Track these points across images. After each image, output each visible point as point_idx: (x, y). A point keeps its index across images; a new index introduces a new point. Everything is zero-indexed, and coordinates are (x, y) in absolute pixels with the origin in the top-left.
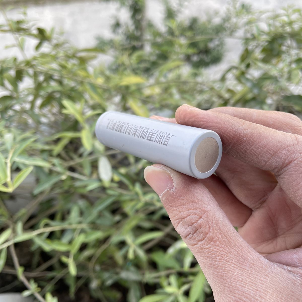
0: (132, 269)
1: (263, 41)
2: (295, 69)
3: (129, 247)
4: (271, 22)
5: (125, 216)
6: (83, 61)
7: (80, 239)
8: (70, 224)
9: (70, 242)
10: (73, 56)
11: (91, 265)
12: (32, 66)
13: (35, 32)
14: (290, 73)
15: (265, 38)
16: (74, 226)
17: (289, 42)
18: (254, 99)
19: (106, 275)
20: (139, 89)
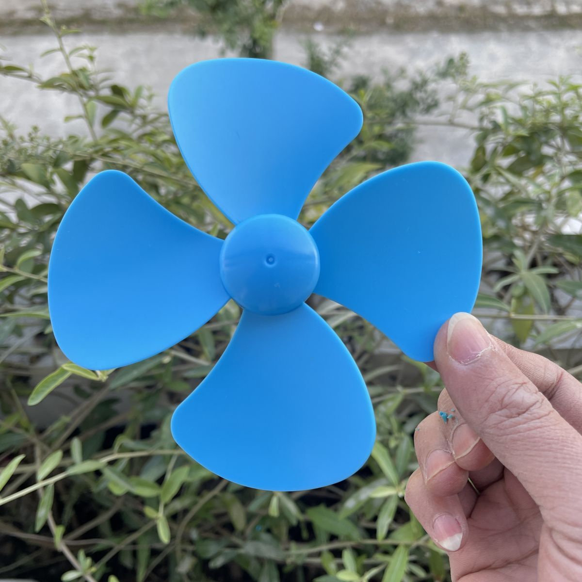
0: (265, 537)
2: (569, 190)
11: (181, 529)
18: (496, 237)
19: (213, 548)
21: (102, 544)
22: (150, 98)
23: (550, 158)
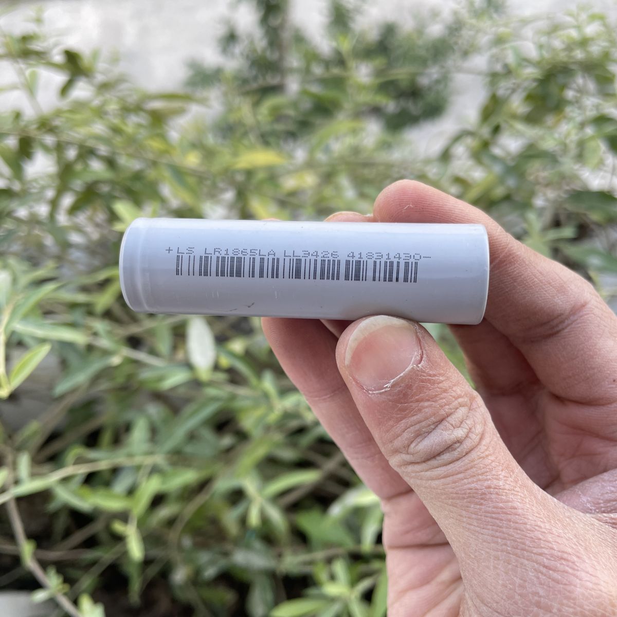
0: (258, 545)
1: (526, 79)
2: (592, 138)
3: (250, 502)
4: (544, 39)
5: (242, 436)
6: (158, 119)
7: (151, 487)
8: (130, 455)
9: (131, 492)
10: (138, 108)
11: (173, 536)
12: (52, 130)
13: (58, 58)
14: (581, 144)
15: (530, 72)
16: (138, 460)
17: (580, 80)
18: (507, 198)
19: (204, 557)
20: (273, 176)
23: (571, 102)
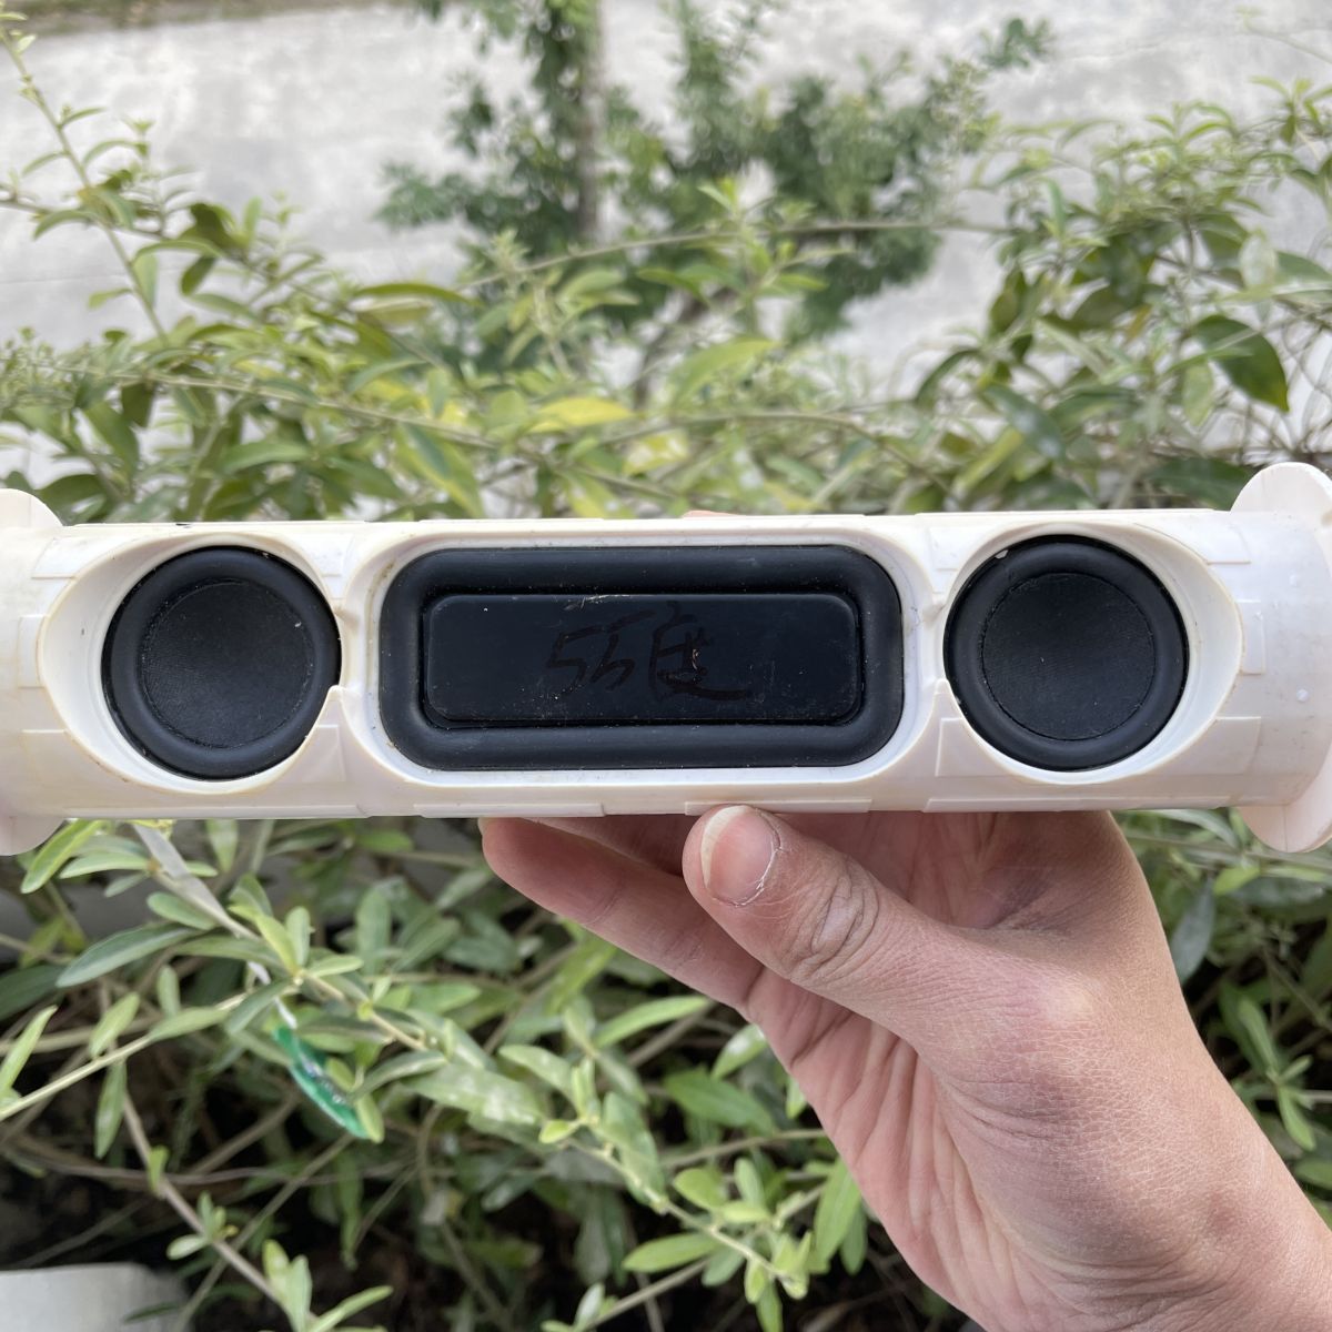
2: (1199, 361)
4: (1109, 167)
11: (420, 1135)
21: (261, 1177)
22: (283, 218)
23: (1160, 289)
